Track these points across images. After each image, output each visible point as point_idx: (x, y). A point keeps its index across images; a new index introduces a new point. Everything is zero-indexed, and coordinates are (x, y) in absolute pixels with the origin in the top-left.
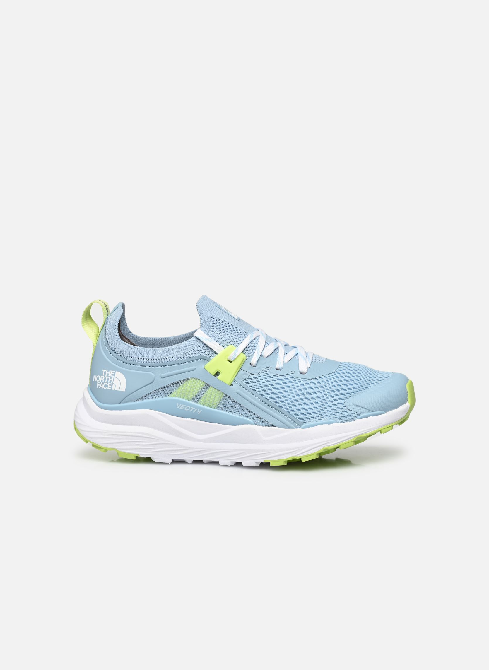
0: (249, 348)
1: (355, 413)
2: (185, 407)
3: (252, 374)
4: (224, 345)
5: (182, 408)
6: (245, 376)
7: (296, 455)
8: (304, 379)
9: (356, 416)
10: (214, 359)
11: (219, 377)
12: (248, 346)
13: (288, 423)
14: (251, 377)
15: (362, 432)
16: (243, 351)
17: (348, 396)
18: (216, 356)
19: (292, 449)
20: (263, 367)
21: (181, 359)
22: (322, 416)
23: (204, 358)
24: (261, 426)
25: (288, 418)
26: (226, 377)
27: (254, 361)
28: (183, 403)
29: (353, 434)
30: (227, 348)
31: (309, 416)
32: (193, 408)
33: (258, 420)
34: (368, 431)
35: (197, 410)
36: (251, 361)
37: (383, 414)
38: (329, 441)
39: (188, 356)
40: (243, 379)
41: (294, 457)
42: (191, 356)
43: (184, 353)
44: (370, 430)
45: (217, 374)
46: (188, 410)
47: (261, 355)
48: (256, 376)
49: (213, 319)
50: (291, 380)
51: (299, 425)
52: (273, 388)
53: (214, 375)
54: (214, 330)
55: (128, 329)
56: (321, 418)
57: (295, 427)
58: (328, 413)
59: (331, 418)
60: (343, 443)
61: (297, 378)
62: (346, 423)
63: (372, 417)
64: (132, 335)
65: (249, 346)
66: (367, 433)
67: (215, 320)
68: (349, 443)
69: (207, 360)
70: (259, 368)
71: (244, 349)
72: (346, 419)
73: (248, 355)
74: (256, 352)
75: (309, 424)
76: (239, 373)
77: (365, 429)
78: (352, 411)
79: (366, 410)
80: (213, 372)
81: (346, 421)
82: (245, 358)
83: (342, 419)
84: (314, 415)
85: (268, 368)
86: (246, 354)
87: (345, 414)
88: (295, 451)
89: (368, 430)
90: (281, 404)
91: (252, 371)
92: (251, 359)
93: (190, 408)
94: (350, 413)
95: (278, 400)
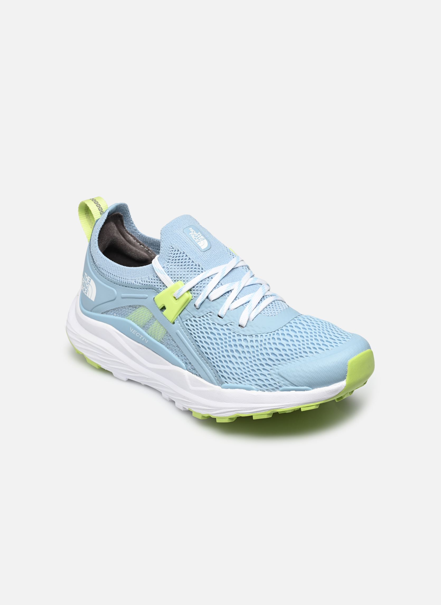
0: (197, 289)
1: (277, 383)
2: (136, 333)
3: (194, 317)
4: (175, 279)
5: (134, 332)
6: (188, 316)
7: (213, 414)
8: (239, 334)
9: (278, 387)
10: (163, 292)
11: (165, 312)
12: (196, 286)
13: (213, 378)
14: (192, 319)
15: (279, 406)
16: (190, 290)
17: (277, 362)
18: (166, 290)
19: (209, 407)
20: (206, 312)
21: (137, 284)
22: (243, 380)
23: (155, 289)
24: (191, 374)
25: (213, 373)
26: (170, 314)
27: (198, 303)
28: (135, 329)
29: (268, 407)
30: (177, 283)
31: (231, 376)
32: (142, 336)
33: (189, 367)
34: (285, 407)
35: (145, 339)
36: (195, 302)
37: (308, 390)
38: (242, 409)
39: (144, 283)
40: (185, 319)
41: (209, 415)
42: (146, 283)
43: (141, 278)
44: (287, 406)
45: (164, 308)
46: (138, 336)
47: (207, 297)
48: (197, 319)
49: (173, 248)
50: (227, 332)
51: (221, 383)
52: (208, 337)
53: (161, 310)
54: (169, 261)
55: (134, 227)
56: (242, 382)
57: (217, 384)
58: (250, 378)
59: (251, 383)
60: (258, 413)
61: (233, 331)
62: (266, 392)
63: (294, 391)
64: (138, 233)
65: (198, 285)
66: (284, 408)
67: (174, 250)
68: (263, 415)
69: (157, 291)
70: (202, 311)
71: (191, 288)
72: (267, 388)
73: (194, 295)
74: (202, 293)
75: (230, 384)
76: (183, 311)
77: (282, 404)
78: (275, 381)
79: (289, 383)
80: (160, 306)
81: (267, 390)
82: (191, 298)
83: (263, 387)
84: (236, 377)
85: (210, 314)
86: (193, 294)
87: (266, 383)
88: (211, 410)
89: (285, 405)
90: (210, 356)
91: (196, 313)
92: (196, 300)
93: (139, 335)
94: (272, 382)
95: (208, 351)
